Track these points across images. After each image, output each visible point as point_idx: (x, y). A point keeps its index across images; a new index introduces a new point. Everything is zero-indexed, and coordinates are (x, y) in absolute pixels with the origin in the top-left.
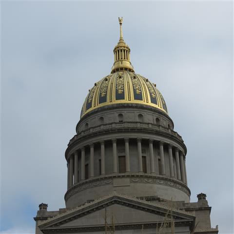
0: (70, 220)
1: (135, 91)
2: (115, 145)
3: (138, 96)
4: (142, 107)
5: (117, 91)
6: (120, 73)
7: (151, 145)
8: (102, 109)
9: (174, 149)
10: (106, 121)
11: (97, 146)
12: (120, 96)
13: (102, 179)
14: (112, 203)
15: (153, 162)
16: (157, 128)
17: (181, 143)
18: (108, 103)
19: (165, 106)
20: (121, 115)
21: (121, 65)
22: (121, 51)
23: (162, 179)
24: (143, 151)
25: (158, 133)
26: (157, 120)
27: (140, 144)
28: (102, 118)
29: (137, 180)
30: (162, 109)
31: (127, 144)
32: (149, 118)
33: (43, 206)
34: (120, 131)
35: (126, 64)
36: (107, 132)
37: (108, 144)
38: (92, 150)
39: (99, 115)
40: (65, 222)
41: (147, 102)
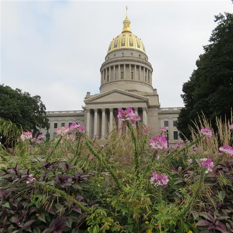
0: (97, 99)
1: (130, 42)
2: (119, 67)
3: (131, 45)
4: (133, 50)
5: (122, 42)
6: (124, 34)
7: (135, 67)
8: (115, 51)
9: (146, 69)
10: (117, 56)
11: (112, 67)
12: (123, 45)
13: (113, 82)
14: (114, 92)
15: (136, 75)
16: (138, 59)
17: (150, 66)
18: (118, 48)
19: (144, 49)
20: (123, 53)
21: (126, 30)
22: (126, 23)
23: (139, 82)
24: (132, 70)
25: (138, 62)
26: (140, 55)
27: (130, 67)
28: (115, 55)
29: (128, 82)
30: (143, 51)
31: (125, 66)
32: (136, 55)
33: (88, 93)
34: (122, 61)
35: (128, 29)
36: (116, 61)
37: (117, 66)
38: (110, 69)
39: (114, 53)
40: (95, 100)
41: (135, 47)
